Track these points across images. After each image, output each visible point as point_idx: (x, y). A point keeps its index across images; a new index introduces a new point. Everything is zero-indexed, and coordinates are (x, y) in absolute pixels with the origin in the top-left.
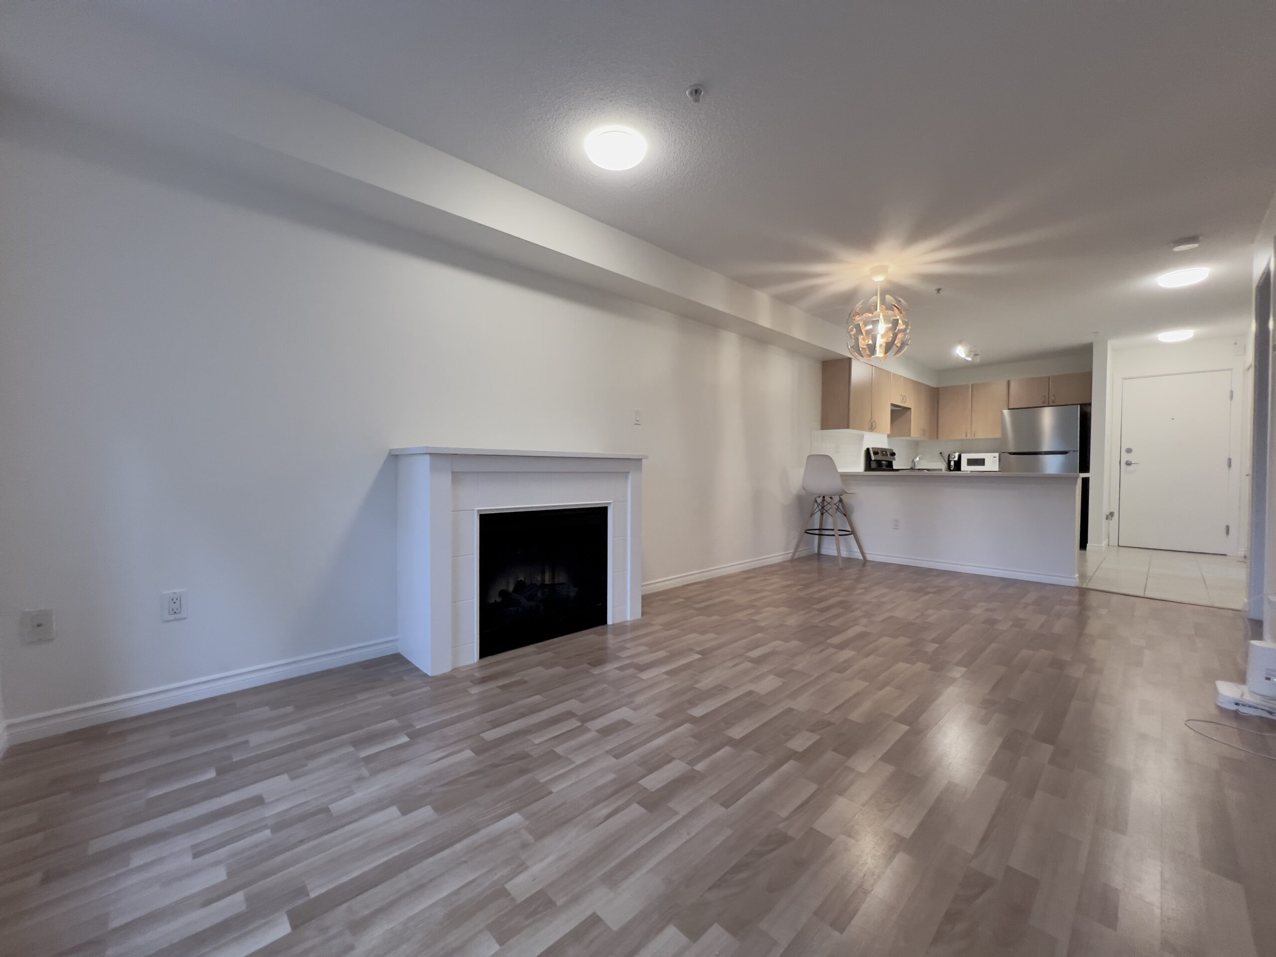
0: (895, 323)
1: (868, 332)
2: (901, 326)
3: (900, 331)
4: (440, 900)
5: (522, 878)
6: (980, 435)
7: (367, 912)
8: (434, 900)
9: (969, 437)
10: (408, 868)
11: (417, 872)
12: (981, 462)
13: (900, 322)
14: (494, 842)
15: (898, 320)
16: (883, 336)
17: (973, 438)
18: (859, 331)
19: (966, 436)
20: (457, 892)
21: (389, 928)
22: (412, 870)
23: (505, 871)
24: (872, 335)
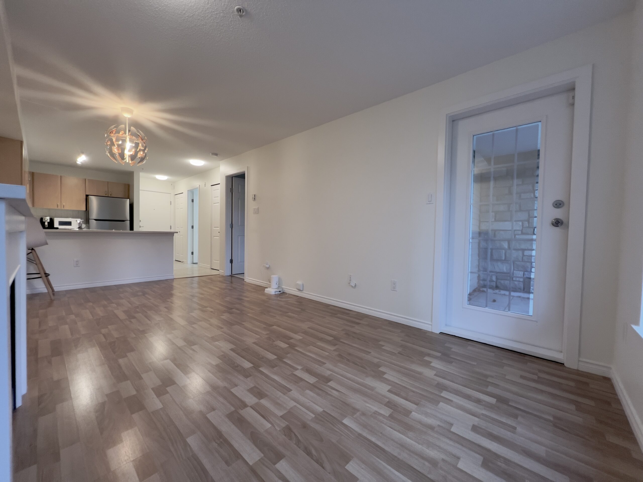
0: (137, 145)
1: (119, 145)
2: (140, 147)
3: (140, 150)
4: (405, 436)
5: (382, 412)
6: (67, 207)
7: (427, 463)
8: (406, 438)
9: (59, 208)
10: (396, 457)
11: (395, 452)
12: (69, 223)
13: (140, 145)
14: (365, 426)
15: (139, 143)
16: (130, 151)
17: (62, 208)
18: (112, 144)
19: (58, 207)
20: (399, 431)
21: (427, 450)
22: (396, 454)
23: (381, 418)
24: (122, 148)
